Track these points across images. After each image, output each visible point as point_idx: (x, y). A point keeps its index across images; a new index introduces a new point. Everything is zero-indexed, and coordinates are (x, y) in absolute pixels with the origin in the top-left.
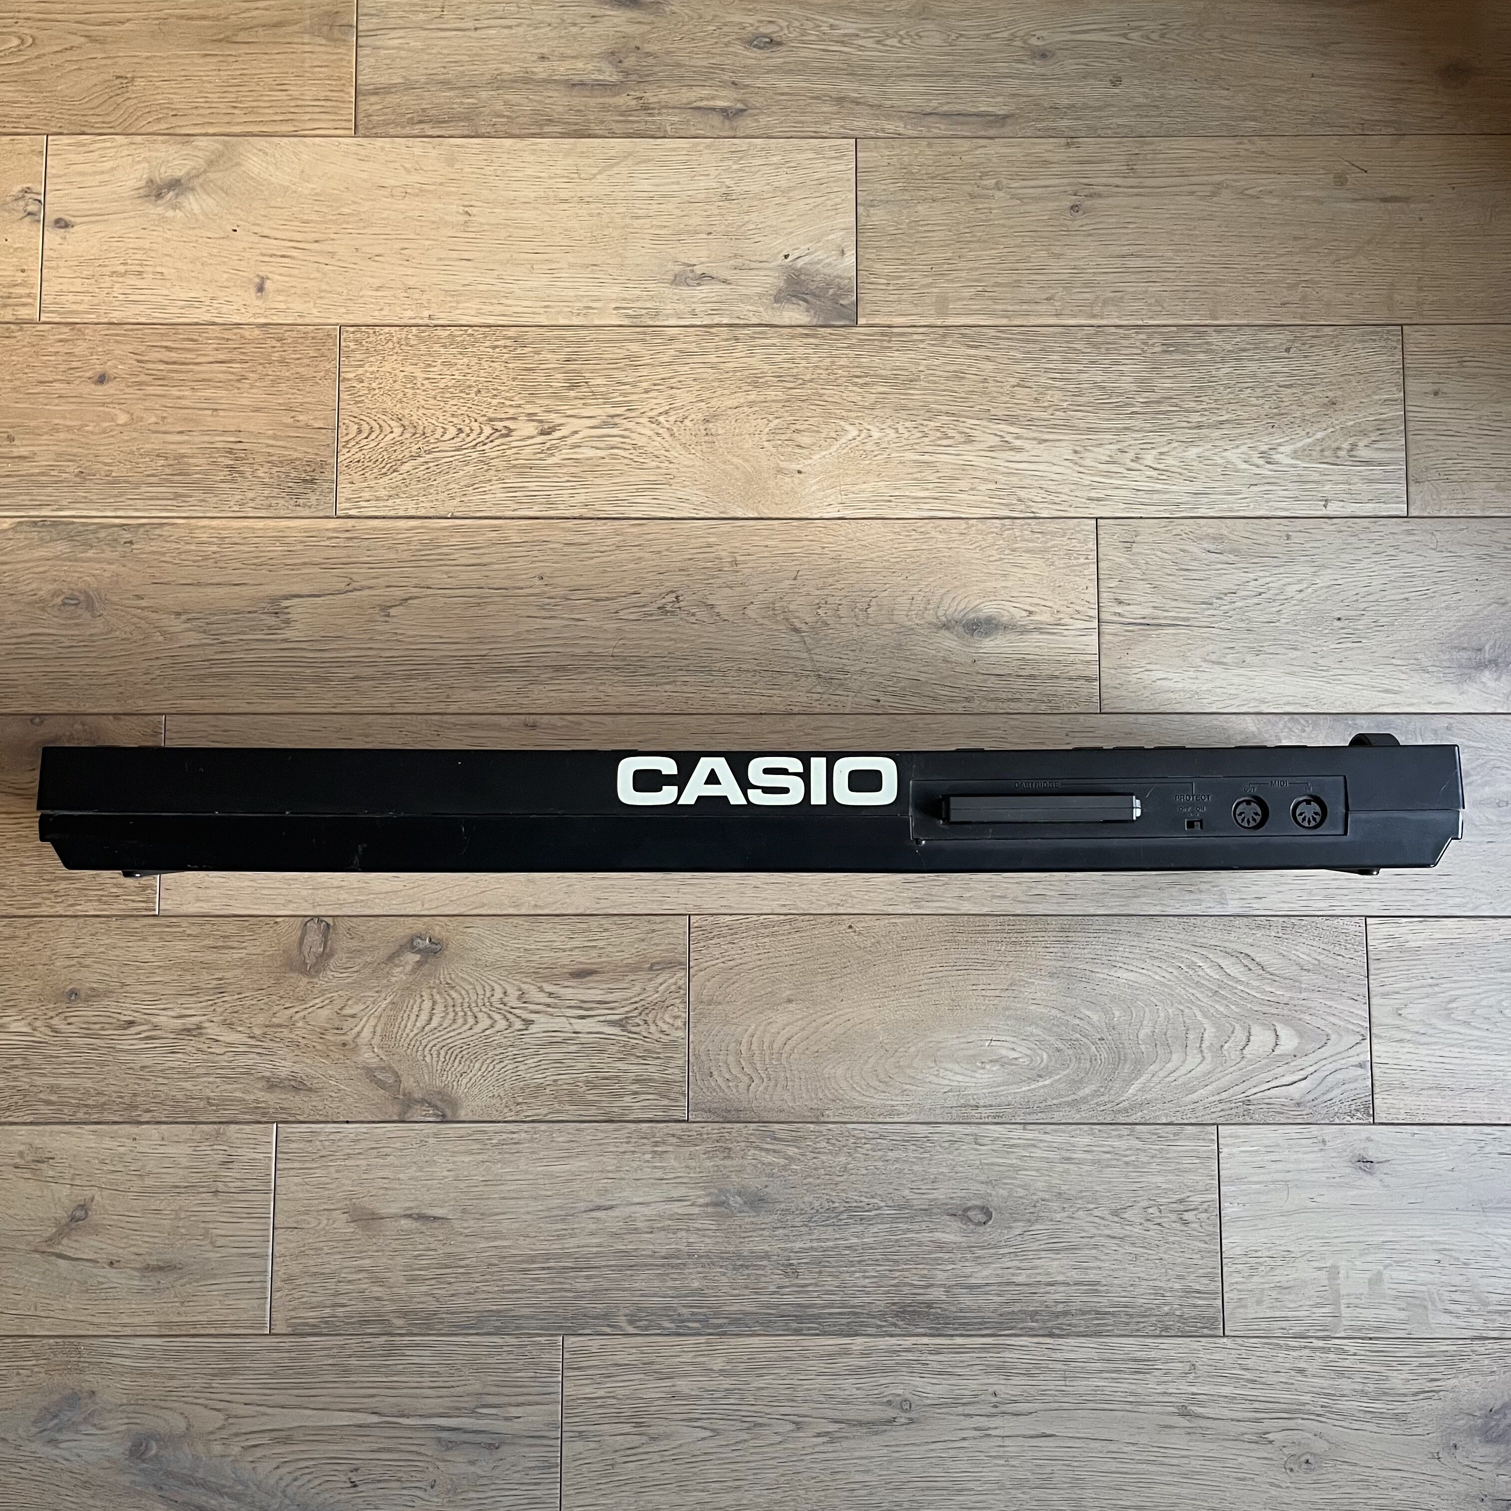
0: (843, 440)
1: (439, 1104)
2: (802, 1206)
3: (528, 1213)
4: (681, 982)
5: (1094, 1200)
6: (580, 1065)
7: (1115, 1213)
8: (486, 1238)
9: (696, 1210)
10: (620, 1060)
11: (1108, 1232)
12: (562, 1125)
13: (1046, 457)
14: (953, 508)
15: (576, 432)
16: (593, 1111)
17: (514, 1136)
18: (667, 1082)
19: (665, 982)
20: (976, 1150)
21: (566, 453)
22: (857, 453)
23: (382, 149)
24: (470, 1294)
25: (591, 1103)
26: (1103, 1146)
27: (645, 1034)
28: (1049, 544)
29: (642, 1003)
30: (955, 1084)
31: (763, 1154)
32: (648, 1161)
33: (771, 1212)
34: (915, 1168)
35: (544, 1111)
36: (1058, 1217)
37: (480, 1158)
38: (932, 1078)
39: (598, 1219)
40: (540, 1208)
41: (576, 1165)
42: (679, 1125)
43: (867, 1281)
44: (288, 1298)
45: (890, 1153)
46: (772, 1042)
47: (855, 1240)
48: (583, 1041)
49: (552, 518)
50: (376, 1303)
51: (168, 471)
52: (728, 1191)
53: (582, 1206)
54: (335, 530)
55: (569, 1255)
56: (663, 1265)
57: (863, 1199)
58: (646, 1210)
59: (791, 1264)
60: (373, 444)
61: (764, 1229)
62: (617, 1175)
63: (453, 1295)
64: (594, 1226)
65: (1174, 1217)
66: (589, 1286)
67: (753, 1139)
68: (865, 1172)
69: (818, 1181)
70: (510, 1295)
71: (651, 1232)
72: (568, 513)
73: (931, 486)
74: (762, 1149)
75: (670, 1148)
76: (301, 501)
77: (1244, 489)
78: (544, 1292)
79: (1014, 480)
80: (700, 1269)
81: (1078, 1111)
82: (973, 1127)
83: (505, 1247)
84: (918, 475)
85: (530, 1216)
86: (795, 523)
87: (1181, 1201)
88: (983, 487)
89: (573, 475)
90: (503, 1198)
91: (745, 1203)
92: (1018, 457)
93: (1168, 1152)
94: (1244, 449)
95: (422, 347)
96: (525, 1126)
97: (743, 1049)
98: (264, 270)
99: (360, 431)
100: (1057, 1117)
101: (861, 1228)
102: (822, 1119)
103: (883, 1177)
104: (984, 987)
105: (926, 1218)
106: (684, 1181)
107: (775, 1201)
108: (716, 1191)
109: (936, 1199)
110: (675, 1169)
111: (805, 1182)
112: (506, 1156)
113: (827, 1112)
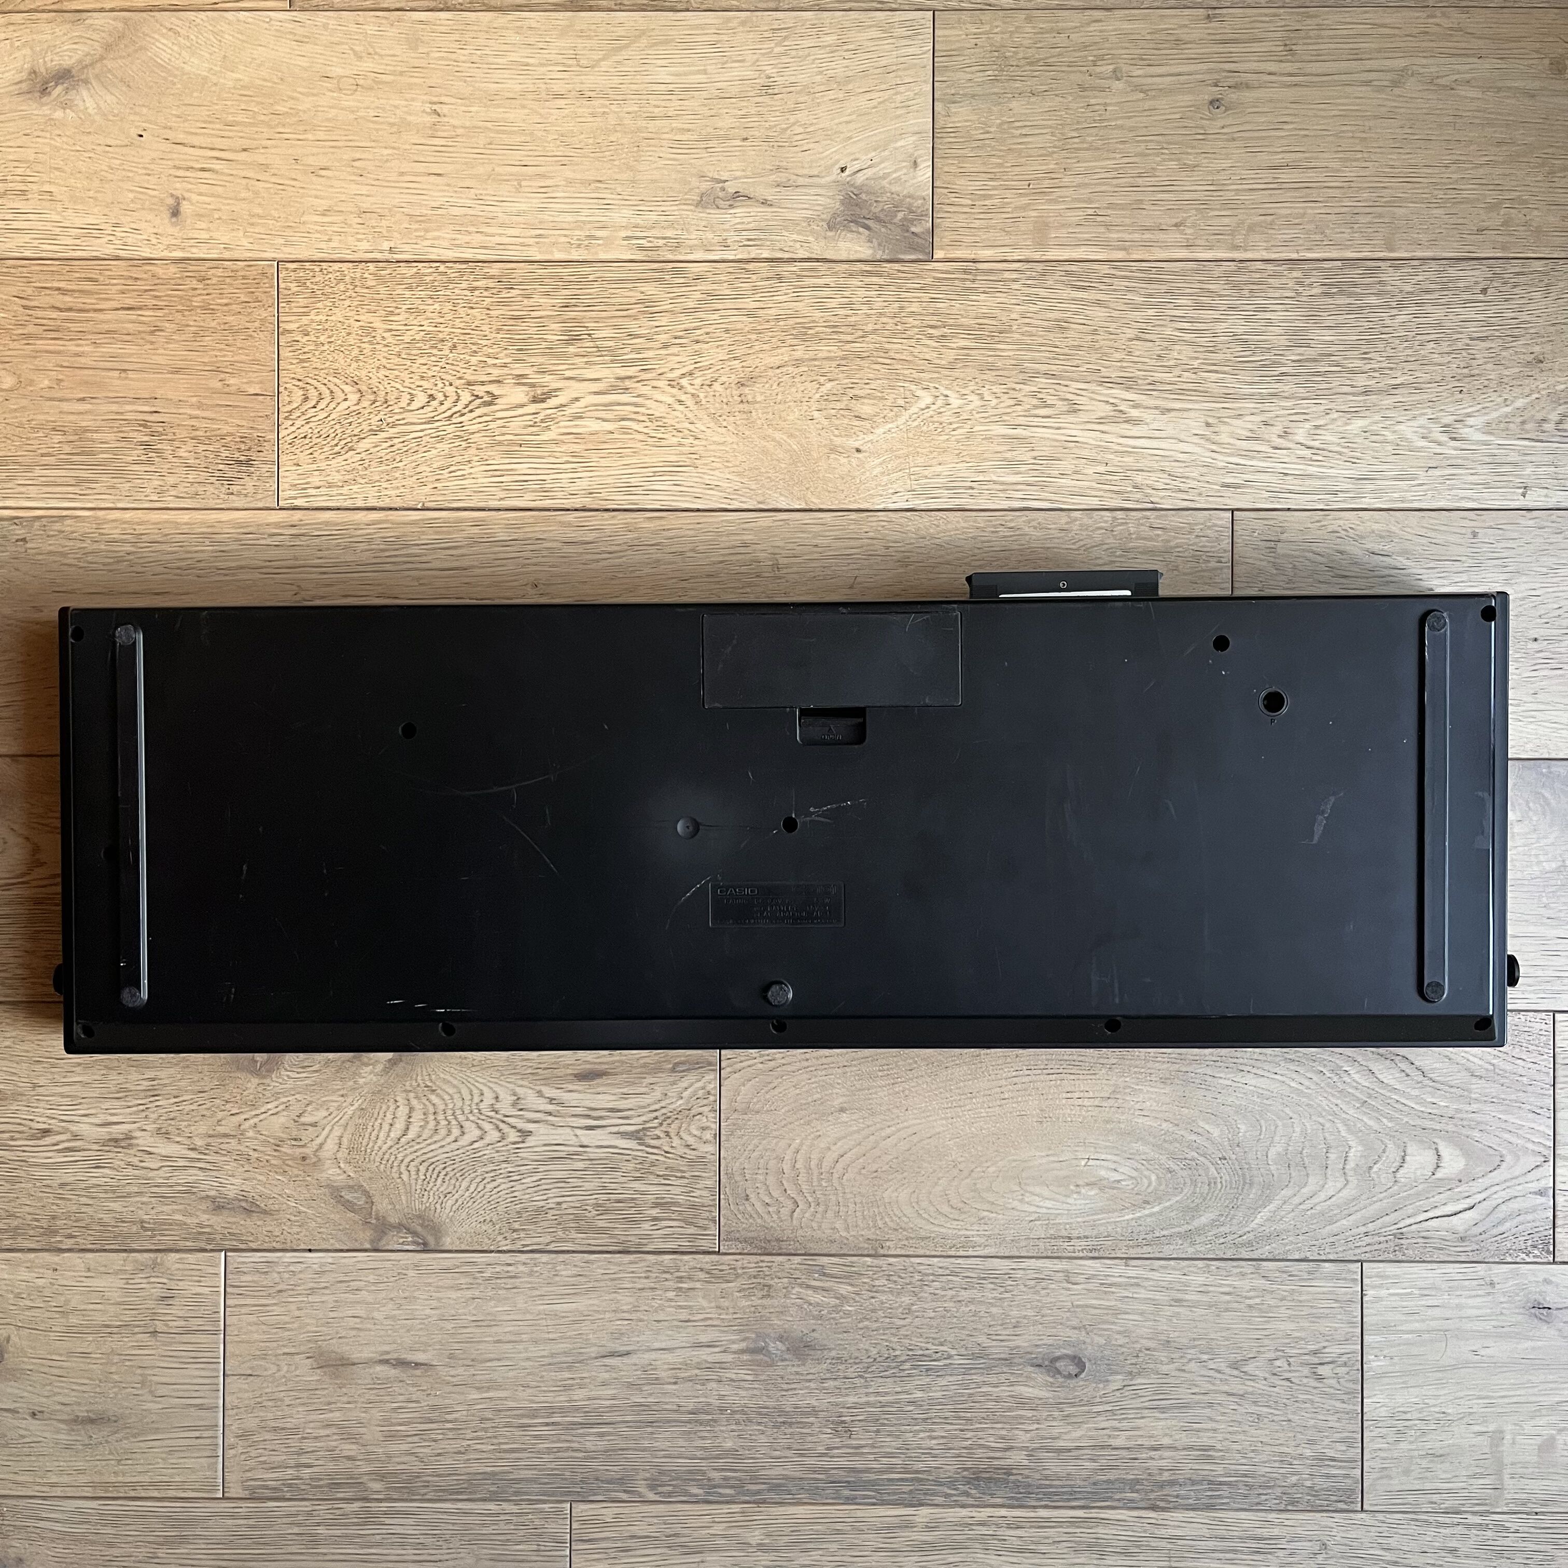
0: (914, 409)
1: (419, 1229)
2: (856, 1354)
3: (528, 1359)
4: (710, 1087)
5: (1210, 1350)
6: (587, 1186)
7: (1235, 1365)
8: (478, 1388)
9: (729, 1357)
10: (637, 1179)
11: (1226, 1388)
12: (567, 1256)
13: (1170, 431)
14: (1052, 497)
15: (577, 399)
16: (604, 1240)
17: (510, 1268)
18: (693, 1207)
19: (691, 1085)
20: (1069, 1289)
21: (565, 425)
22: (932, 427)
23: (325, 26)
24: (460, 1453)
25: (602, 1231)
26: (1221, 1285)
27: (667, 1149)
28: (1172, 544)
29: (664, 1111)
30: (1044, 1211)
31: (810, 1292)
32: (671, 1300)
33: (819, 1361)
34: (994, 1310)
35: (548, 1239)
36: (1165, 1369)
37: (469, 1294)
38: (1016, 1204)
39: (612, 1368)
40: (543, 1353)
41: (583, 1303)
42: (708, 1258)
43: (934, 1442)
44: (243, 1457)
45: (963, 1293)
46: (821, 1161)
47: (919, 1394)
48: (592, 1156)
49: (549, 510)
50: (349, 1464)
51: (67, 449)
52: (768, 1336)
53: (593, 1352)
54: (277, 525)
55: (577, 1409)
56: (689, 1422)
57: (929, 1346)
58: (669, 1357)
59: (843, 1422)
60: (323, 415)
61: (810, 1381)
62: (634, 1316)
63: (439, 1455)
64: (606, 1376)
65: (1306, 1371)
66: (602, 1444)
67: (797, 1274)
68: (932, 1314)
69: (875, 1325)
70: (507, 1455)
71: (675, 1383)
72: (567, 504)
73: (1024, 468)
74: (808, 1287)
75: (698, 1285)
76: (235, 489)
77: (1422, 473)
78: (549, 1451)
79: (1128, 460)
80: (734, 1427)
81: (1193, 1244)
82: (1064, 1262)
83: (501, 1399)
84: (1008, 455)
85: (530, 1363)
86: (854, 516)
87: (1315, 1353)
88: (1090, 471)
89: (573, 454)
90: (499, 1341)
91: (788, 1349)
92: (1135, 431)
93: (1301, 1293)
94: (1422, 421)
95: (382, 289)
96: (523, 1257)
97: (786, 1167)
98: (179, 187)
99: (306, 399)
100: (1167, 1251)
101: (927, 1380)
102: (882, 1252)
103: (955, 1320)
104: (1082, 1095)
105: (1005, 1370)
106: (715, 1323)
107: (824, 1348)
108: (753, 1336)
109: (1018, 1347)
110: (704, 1309)
111: (860, 1325)
112: (500, 1292)
113: (888, 1244)
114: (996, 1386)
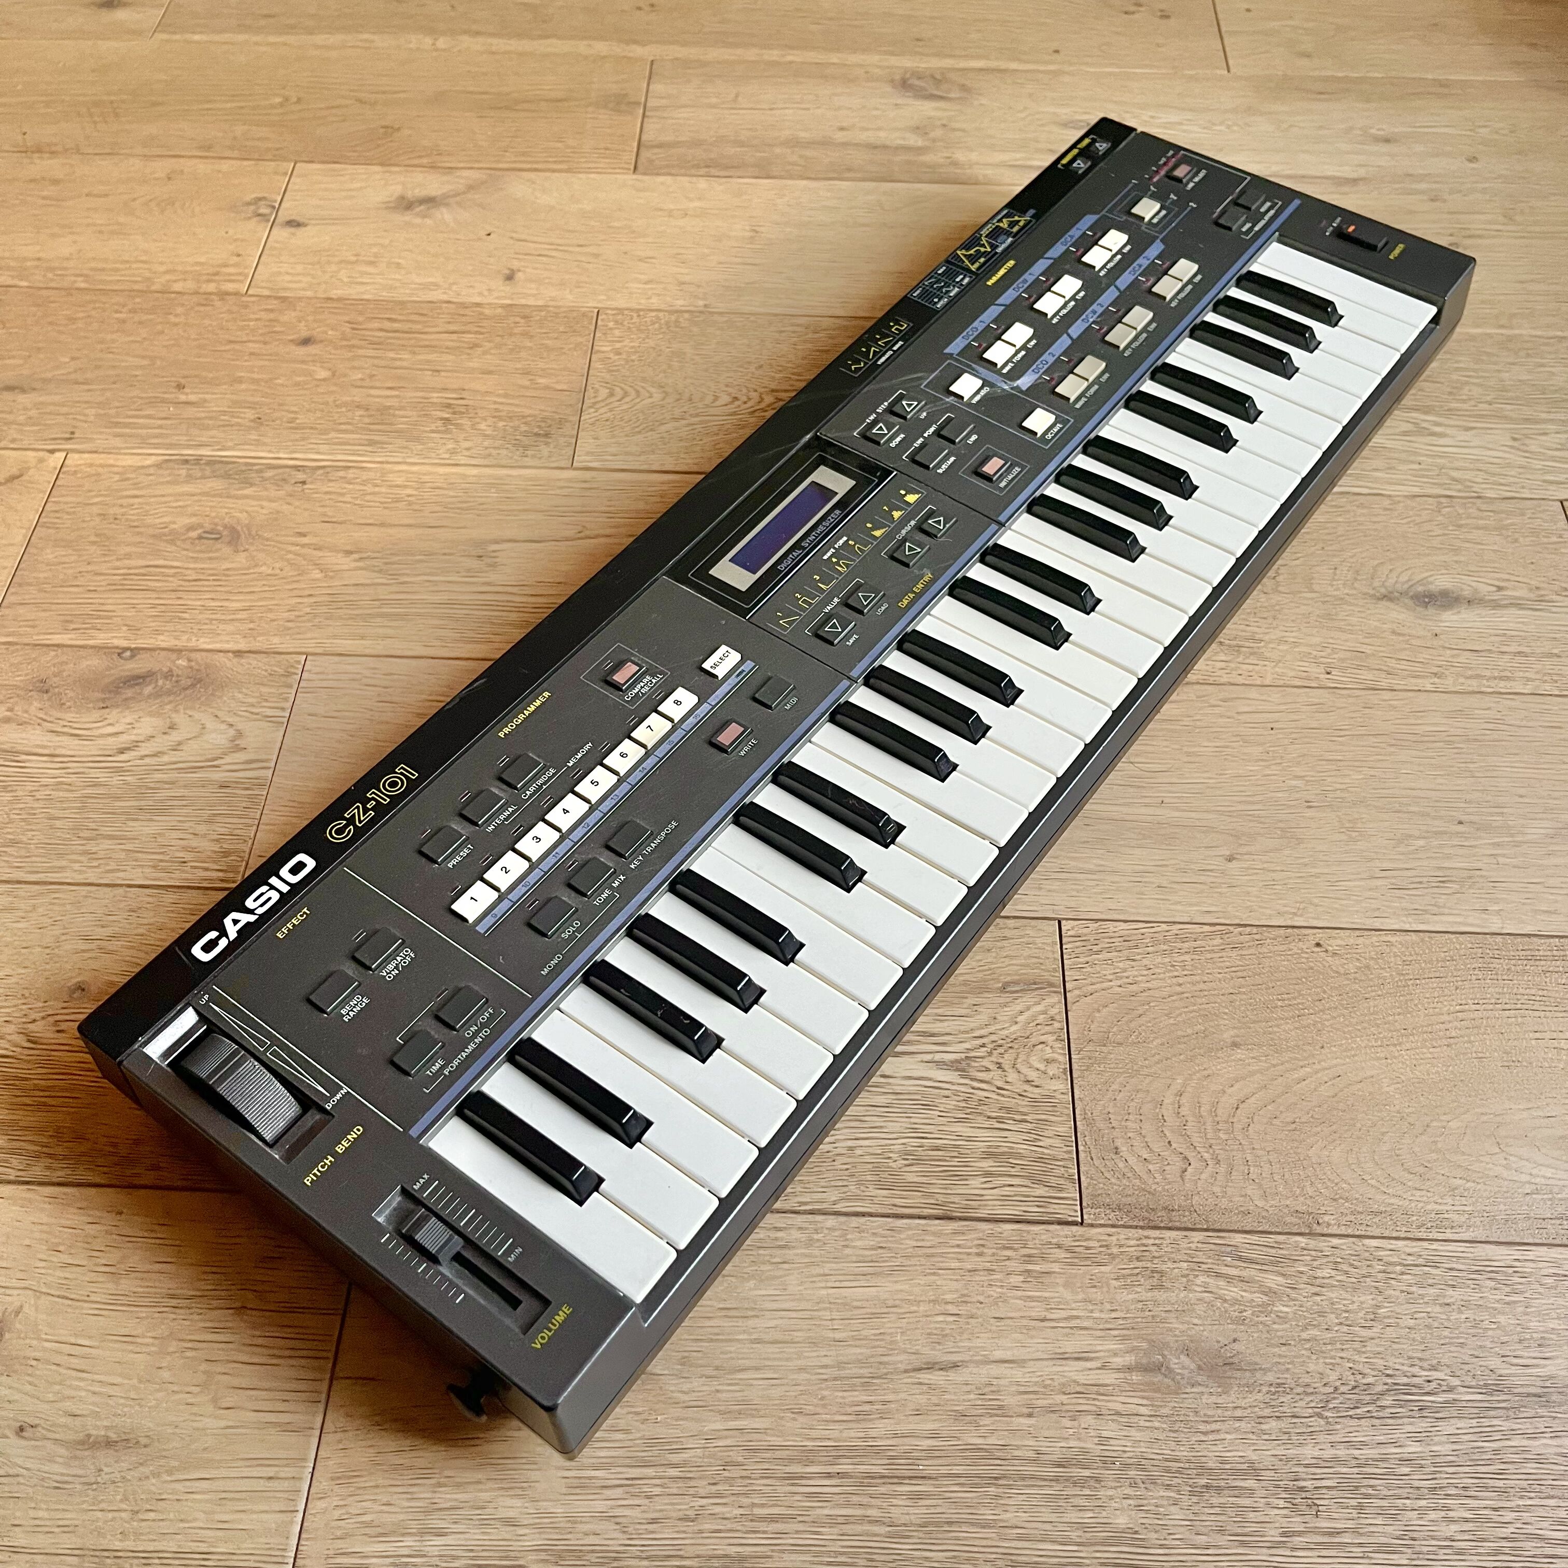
2: (1306, 1379)
3: (801, 1369)
4: (1053, 1012)
6: (891, 1126)
8: (722, 1413)
9: (1109, 1378)
10: (960, 1120)
12: (863, 1220)
13: (1476, 442)
16: (915, 1199)
17: (780, 1234)
18: (1041, 1159)
19: (1028, 1009)
23: (662, 183)
24: (686, 1519)
25: (914, 1187)
27: (1000, 1084)
29: (993, 1038)
30: (1543, 1181)
31: (1222, 1283)
32: (1016, 1288)
33: (1251, 1388)
34: (1502, 1319)
35: (833, 1195)
38: (1499, 1170)
39: (931, 1386)
40: (826, 1361)
41: (887, 1288)
42: (1067, 1230)
43: (1454, 1527)
44: (337, 1514)
45: (1450, 1292)
46: (1215, 1105)
47: (1414, 1448)
48: (898, 1089)
50: (505, 1532)
51: (367, 420)
52: (1166, 1345)
53: (901, 1360)
54: (570, 480)
55: (877, 1451)
56: (1056, 1479)
57: (1415, 1370)
58: (1017, 1374)
59: (1301, 1489)
60: (625, 407)
61: (1239, 1419)
62: (963, 1309)
63: (654, 1521)
64: (923, 1399)
66: (917, 1513)
67: (1201, 1257)
68: (1412, 1323)
69: (1329, 1335)
70: (763, 1526)
71: (1030, 1415)
74: (1218, 1275)
75: (1056, 1267)
76: (529, 453)
78: (832, 1521)
79: (1441, 462)
80: (1129, 1491)
83: (756, 1431)
85: (805, 1376)
88: (1404, 467)
90: (758, 1341)
91: (1200, 1368)
92: (1442, 441)
95: (695, 330)
96: (799, 1219)
97: (1168, 1111)
98: (515, 264)
99: (612, 394)
101: (1423, 1425)
102: (1319, 1230)
103: (1446, 1333)
104: (1555, 1035)
105: (1542, 1412)
106: (1086, 1324)
107: (1254, 1369)
108: (1145, 1345)
109: (1551, 1377)
110: (1067, 1303)
111: (1304, 1335)
112: (764, 1268)
113: (1326, 1218)
114: (1533, 1436)
